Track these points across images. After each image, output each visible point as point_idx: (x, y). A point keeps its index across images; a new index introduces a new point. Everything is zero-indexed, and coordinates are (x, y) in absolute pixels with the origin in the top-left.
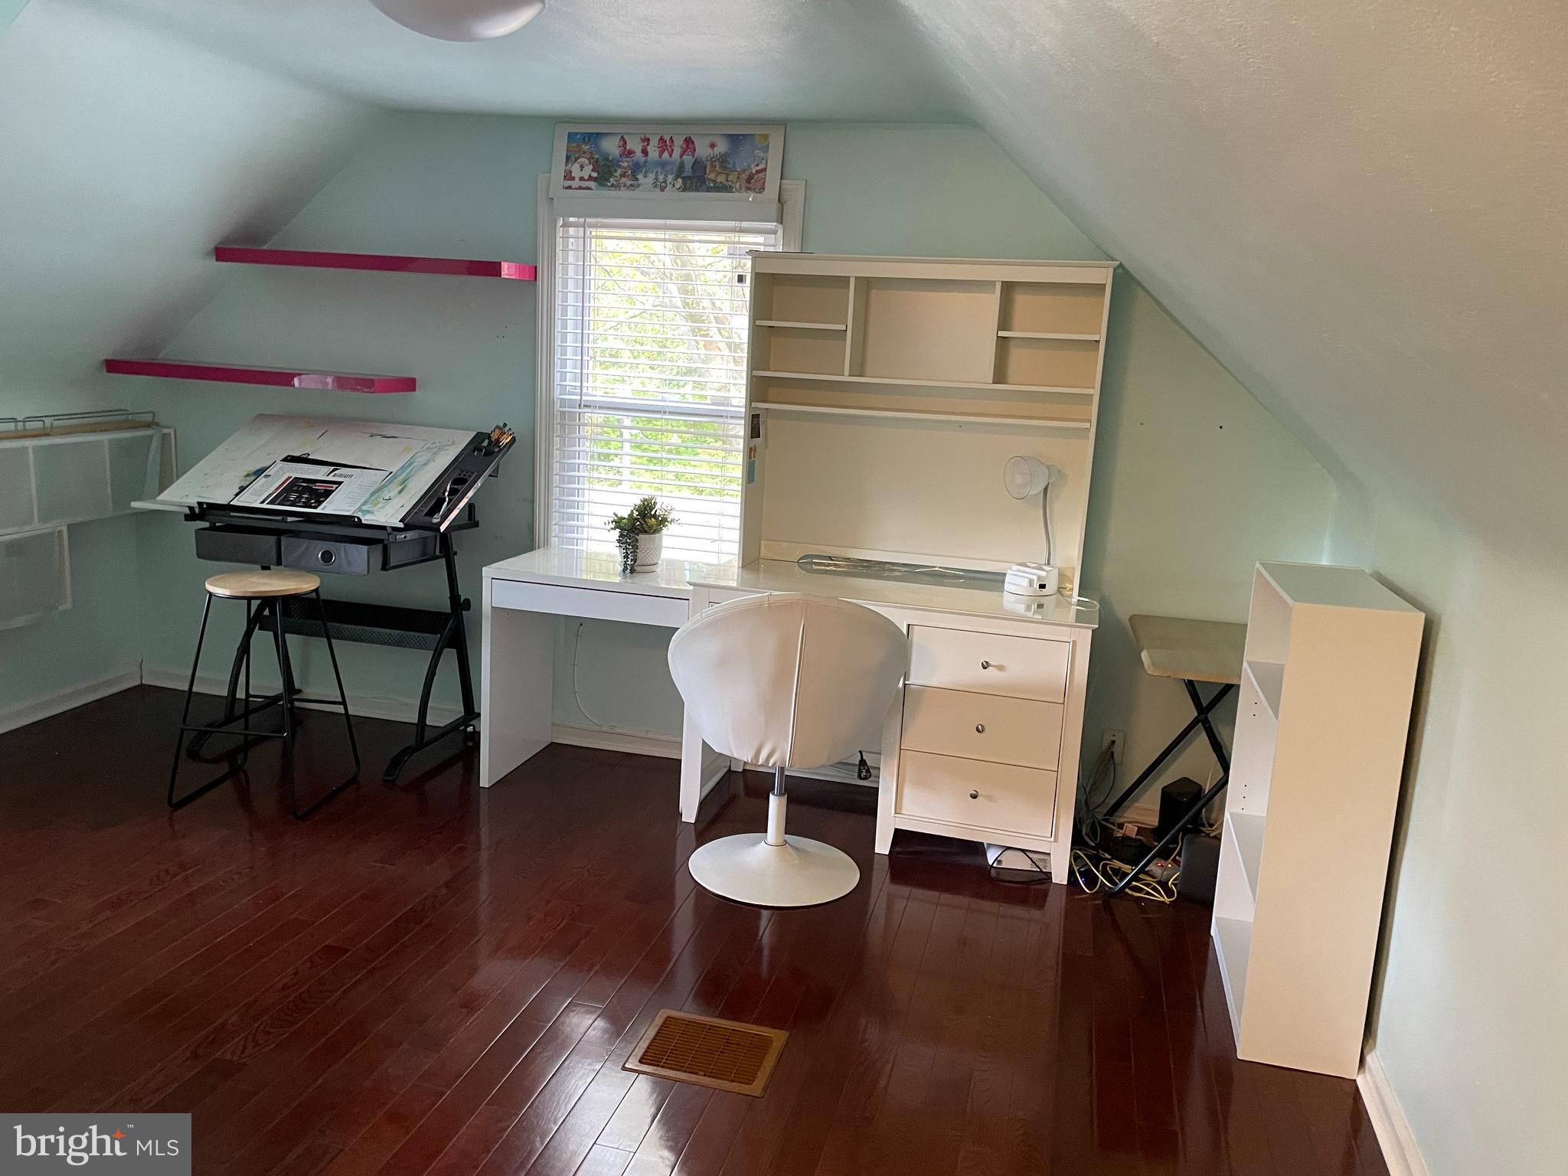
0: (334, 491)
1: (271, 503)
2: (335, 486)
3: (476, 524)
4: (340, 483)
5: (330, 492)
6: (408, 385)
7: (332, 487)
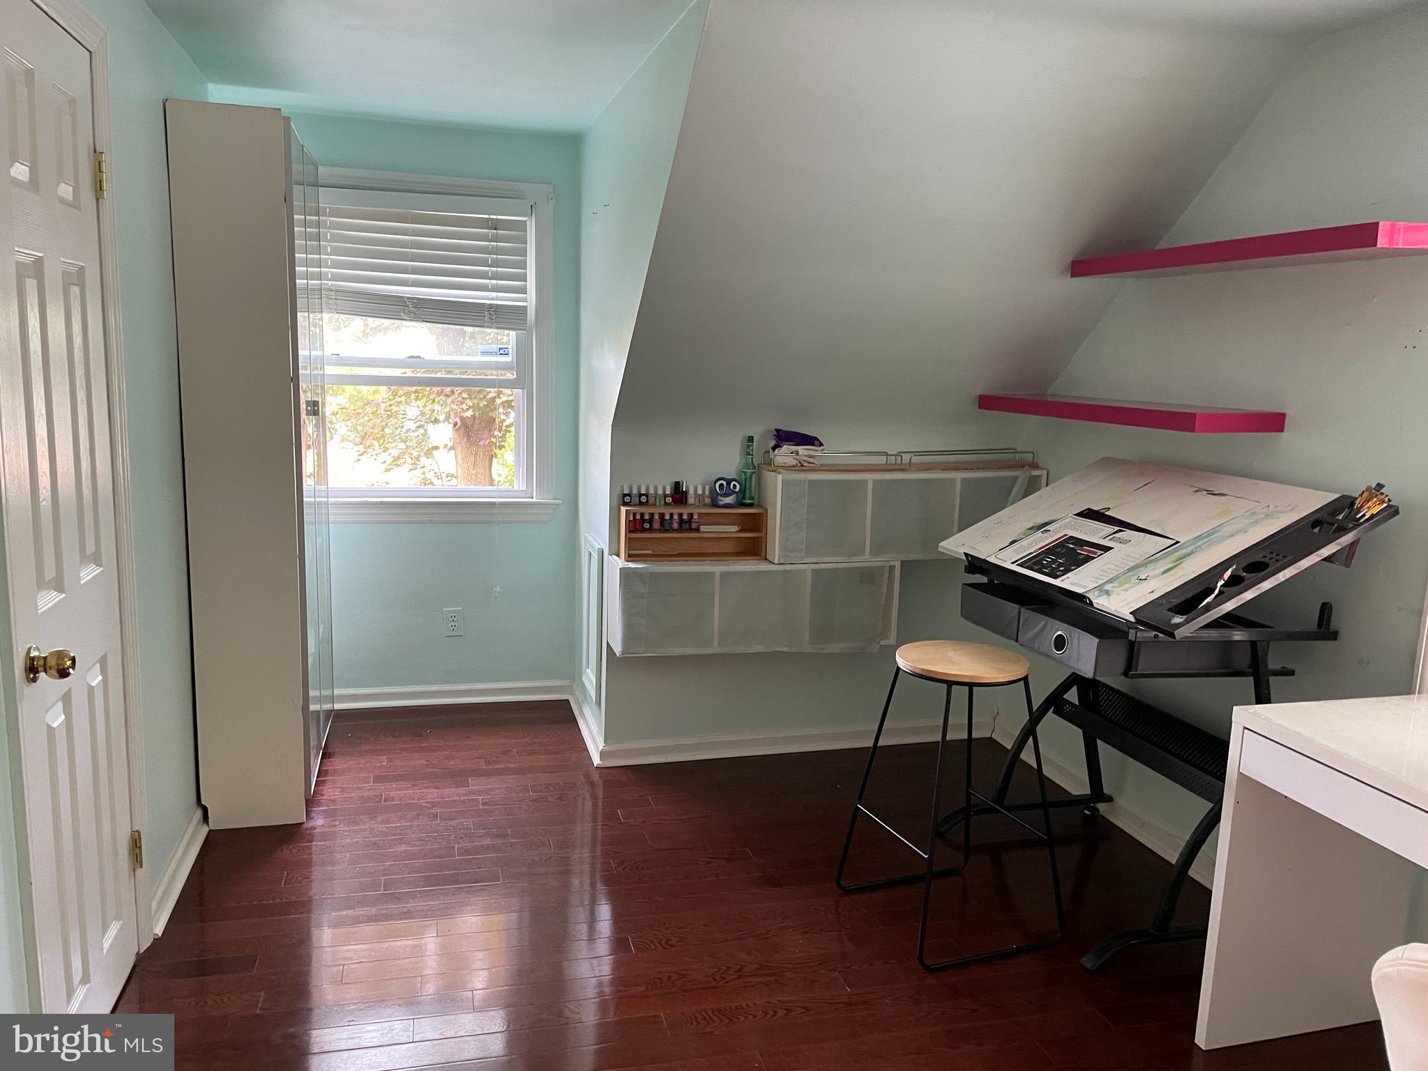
0: (1095, 558)
1: (1021, 565)
2: (1100, 552)
3: (1334, 636)
4: (1107, 549)
5: (1088, 559)
6: (1274, 422)
7: (1096, 553)
